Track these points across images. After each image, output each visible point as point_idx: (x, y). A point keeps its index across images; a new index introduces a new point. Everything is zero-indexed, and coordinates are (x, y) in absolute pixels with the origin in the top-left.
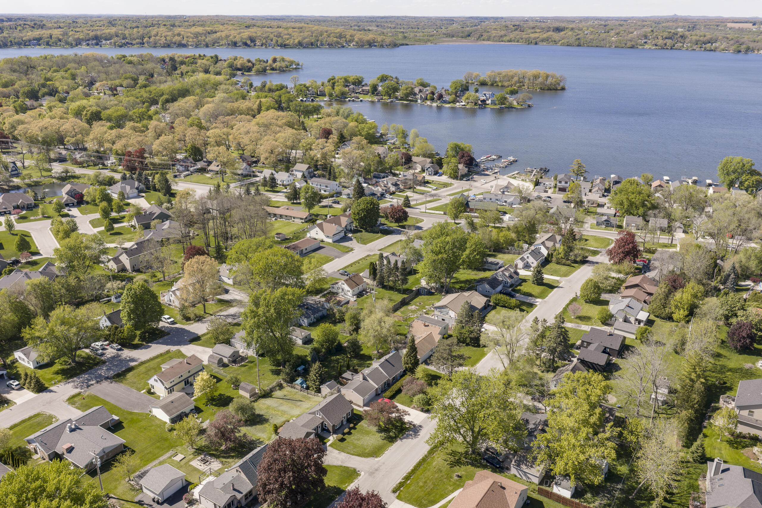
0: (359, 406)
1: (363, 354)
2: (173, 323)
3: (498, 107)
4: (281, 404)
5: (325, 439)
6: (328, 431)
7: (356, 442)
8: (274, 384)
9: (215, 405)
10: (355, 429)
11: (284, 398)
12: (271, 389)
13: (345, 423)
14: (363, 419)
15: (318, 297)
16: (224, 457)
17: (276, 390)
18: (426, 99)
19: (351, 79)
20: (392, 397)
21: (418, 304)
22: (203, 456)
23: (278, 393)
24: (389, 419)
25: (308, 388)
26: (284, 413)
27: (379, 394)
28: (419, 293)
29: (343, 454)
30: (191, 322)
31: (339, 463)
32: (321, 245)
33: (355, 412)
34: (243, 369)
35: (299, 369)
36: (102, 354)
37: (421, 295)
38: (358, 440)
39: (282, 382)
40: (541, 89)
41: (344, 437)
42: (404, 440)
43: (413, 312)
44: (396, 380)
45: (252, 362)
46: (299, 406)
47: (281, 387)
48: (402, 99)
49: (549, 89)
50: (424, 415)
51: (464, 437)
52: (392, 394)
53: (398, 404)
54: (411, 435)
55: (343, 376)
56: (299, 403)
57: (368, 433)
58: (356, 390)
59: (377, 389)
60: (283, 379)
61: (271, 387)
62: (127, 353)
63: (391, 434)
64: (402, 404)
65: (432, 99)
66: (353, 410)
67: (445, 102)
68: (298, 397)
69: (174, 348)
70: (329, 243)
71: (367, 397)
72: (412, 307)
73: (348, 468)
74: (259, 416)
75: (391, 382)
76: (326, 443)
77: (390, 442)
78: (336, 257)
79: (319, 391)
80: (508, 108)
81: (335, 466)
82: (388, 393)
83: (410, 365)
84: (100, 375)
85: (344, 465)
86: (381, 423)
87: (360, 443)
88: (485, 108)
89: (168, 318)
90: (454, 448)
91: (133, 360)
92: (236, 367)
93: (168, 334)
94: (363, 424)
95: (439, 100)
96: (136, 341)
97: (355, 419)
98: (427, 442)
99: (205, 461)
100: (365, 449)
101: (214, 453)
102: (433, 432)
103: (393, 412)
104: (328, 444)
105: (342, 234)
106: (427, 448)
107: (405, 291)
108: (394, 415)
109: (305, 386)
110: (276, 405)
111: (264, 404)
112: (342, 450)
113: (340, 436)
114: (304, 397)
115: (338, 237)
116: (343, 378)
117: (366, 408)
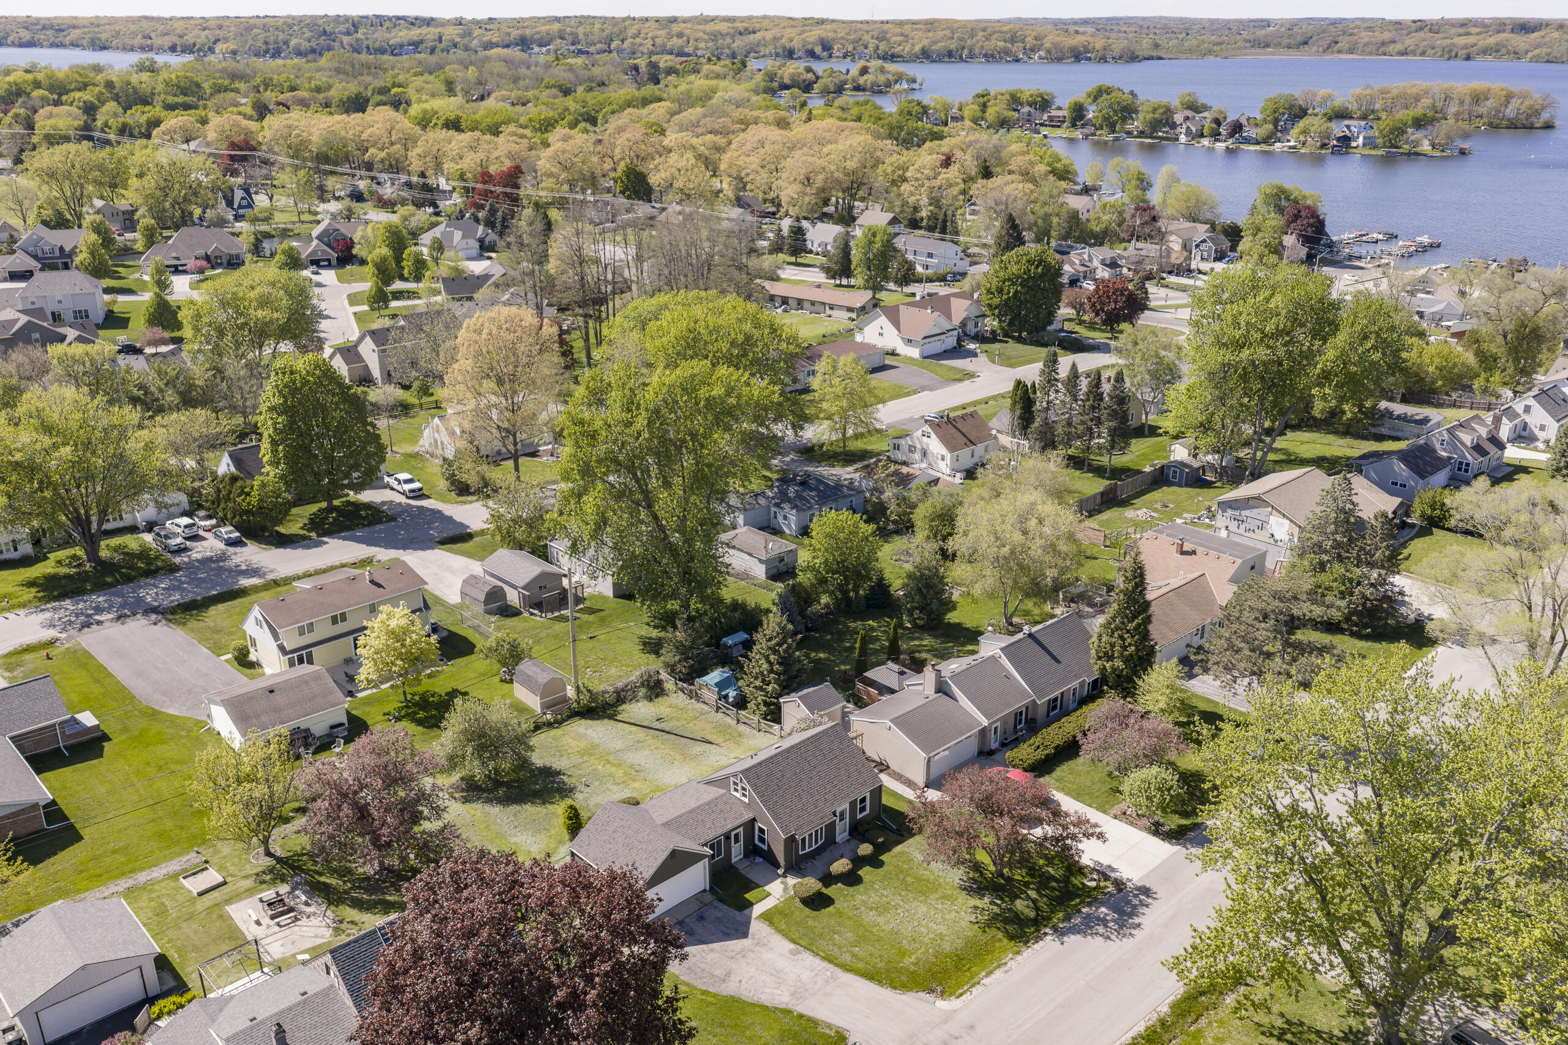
0: (909, 783)
1: (958, 626)
2: (418, 494)
3: (1380, 152)
4: (638, 745)
5: (751, 885)
6: (770, 858)
7: (869, 917)
8: (634, 676)
9: (420, 722)
10: (879, 864)
11: (657, 729)
12: (617, 692)
13: (841, 835)
14: (911, 834)
15: (850, 469)
16: (358, 905)
17: (634, 698)
18: (1202, 136)
19: (1025, 97)
20: (1042, 767)
21: (1158, 506)
22: (284, 889)
23: (640, 709)
24: (1017, 844)
25: (741, 703)
26: (635, 772)
27: (991, 753)
28: (1162, 478)
29: (808, 958)
30: (470, 498)
31: (778, 996)
32: (889, 361)
33: (885, 800)
34: (559, 627)
35: (729, 641)
36: (181, 550)
37: (1170, 484)
38: (882, 909)
39: (664, 675)
40: (1491, 125)
41: (831, 891)
42: (1072, 939)
43: (1139, 526)
44: (1058, 709)
45: (592, 611)
46: (695, 757)
47: (654, 689)
48: (1142, 134)
49: (1513, 125)
50: (1163, 850)
51: (1353, 967)
52: (1040, 754)
53: (1058, 796)
54: (1104, 922)
55: (870, 674)
56: (699, 748)
57: (924, 889)
58: (904, 723)
59: (983, 732)
60: (667, 665)
61: (620, 685)
62: (252, 554)
63: (1020, 905)
64: (1078, 796)
65: (1215, 135)
66: (878, 791)
67: (1247, 141)
68: (701, 729)
69: (383, 554)
70: (911, 359)
71: (942, 754)
72: (1138, 512)
73: (814, 1023)
74: (548, 772)
75: (1042, 712)
76: (750, 905)
77: (1012, 937)
78: (923, 389)
79: (774, 714)
80: (1409, 154)
81: (764, 1008)
82: (1026, 752)
83: (1119, 664)
84: (140, 600)
85: (801, 1008)
86: (982, 857)
87: (885, 923)
88: (1347, 153)
89: (407, 481)
90: (1292, 1009)
91: (253, 572)
92: (538, 619)
93: (392, 519)
94: (913, 849)
95: (1231, 135)
96: (293, 527)
97: (885, 828)
98: (1176, 965)
99: (279, 908)
100: (903, 953)
101: (333, 881)
102: (1207, 922)
103: (1039, 821)
104: (758, 910)
105: (951, 341)
106: (1172, 988)
107: (1117, 473)
108: (1038, 832)
109: (732, 694)
110: (618, 744)
111: (580, 737)
112: (808, 943)
113: (812, 884)
114: (722, 729)
115: (937, 346)
116: (872, 683)
117: (933, 795)
